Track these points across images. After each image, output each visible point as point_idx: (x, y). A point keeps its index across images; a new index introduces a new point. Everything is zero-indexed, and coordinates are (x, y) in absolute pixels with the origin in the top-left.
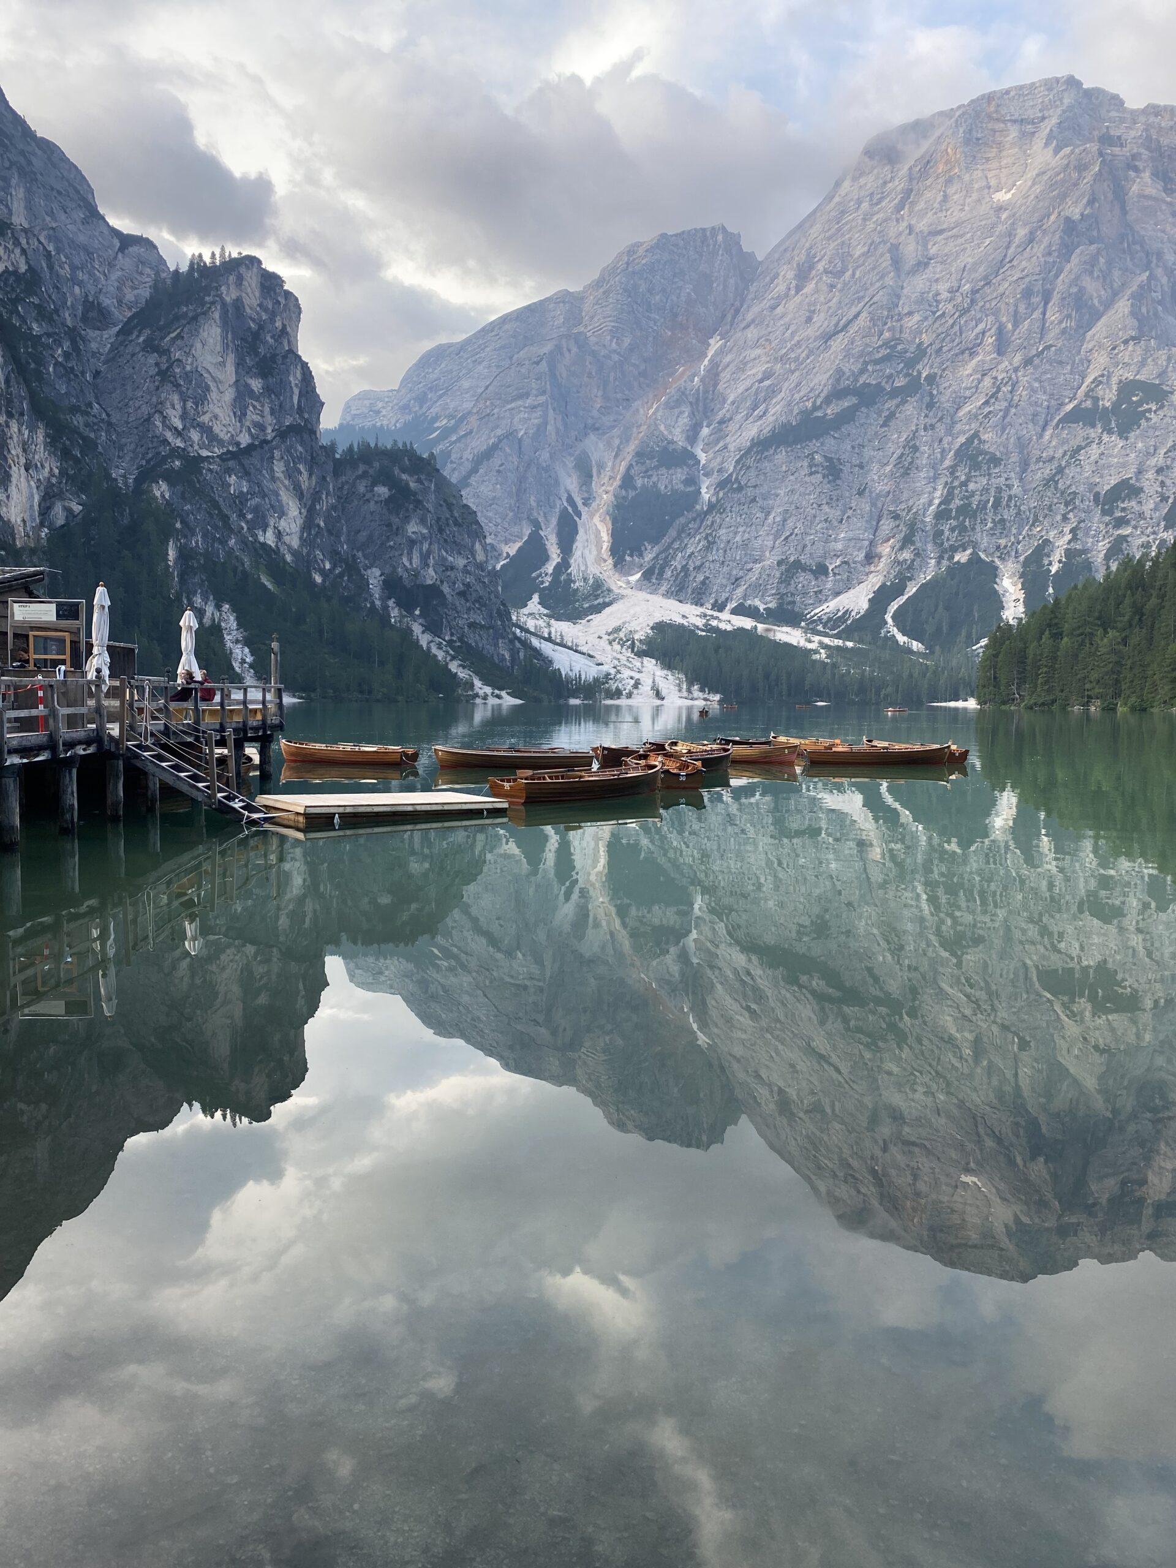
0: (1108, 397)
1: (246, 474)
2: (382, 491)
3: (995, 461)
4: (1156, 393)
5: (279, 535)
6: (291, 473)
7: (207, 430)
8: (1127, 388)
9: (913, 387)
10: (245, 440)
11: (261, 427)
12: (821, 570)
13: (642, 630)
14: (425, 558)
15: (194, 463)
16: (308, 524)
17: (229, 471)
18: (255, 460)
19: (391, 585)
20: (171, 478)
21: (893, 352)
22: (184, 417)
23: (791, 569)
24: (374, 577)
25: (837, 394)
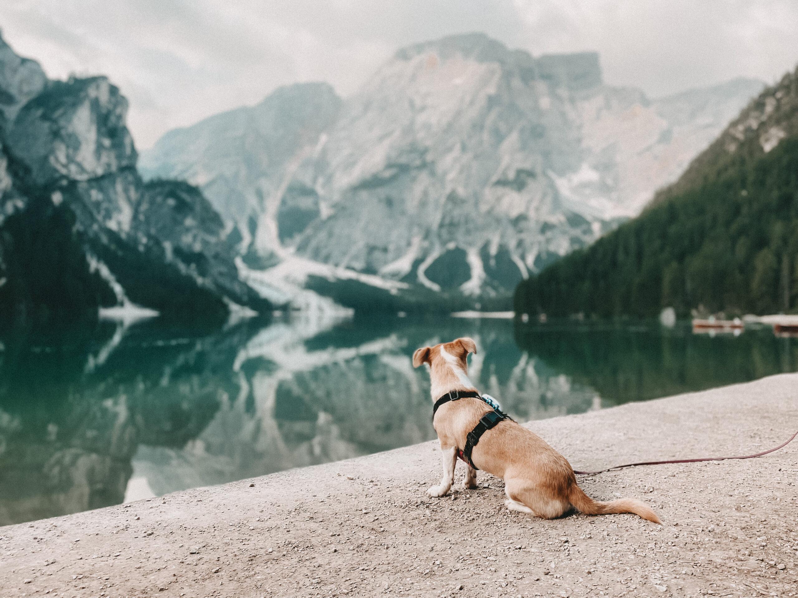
0: (511, 175)
1: (101, 189)
2: (171, 202)
3: (463, 201)
4: (531, 174)
5: (119, 223)
6: (126, 191)
7: (79, 165)
8: (519, 172)
9: (424, 166)
10: (100, 171)
11: (109, 165)
12: (385, 250)
13: (302, 278)
14: (195, 237)
15: (73, 183)
16: (135, 218)
17: (92, 187)
18: (105, 183)
19: (178, 251)
20: (63, 190)
21: (413, 149)
22: (68, 157)
23: (371, 249)
24: (168, 246)
25: (389, 166)
